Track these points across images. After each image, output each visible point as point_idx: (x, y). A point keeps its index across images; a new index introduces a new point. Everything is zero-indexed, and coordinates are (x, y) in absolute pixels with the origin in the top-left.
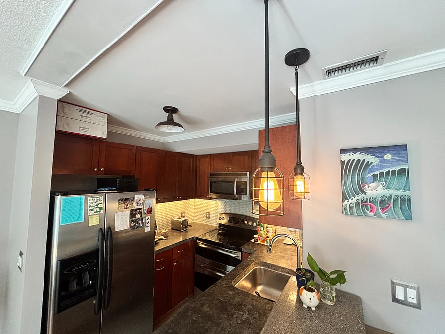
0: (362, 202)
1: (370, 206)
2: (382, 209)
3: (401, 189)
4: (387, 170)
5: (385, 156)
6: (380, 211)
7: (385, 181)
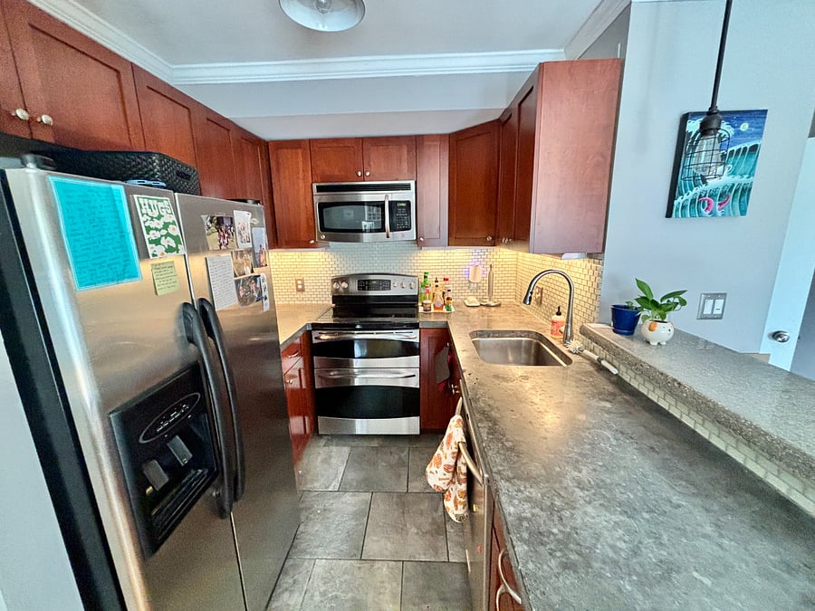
0: (700, 197)
1: (709, 201)
2: (720, 204)
3: (745, 174)
4: (738, 147)
5: (742, 126)
6: (717, 207)
7: (733, 164)
